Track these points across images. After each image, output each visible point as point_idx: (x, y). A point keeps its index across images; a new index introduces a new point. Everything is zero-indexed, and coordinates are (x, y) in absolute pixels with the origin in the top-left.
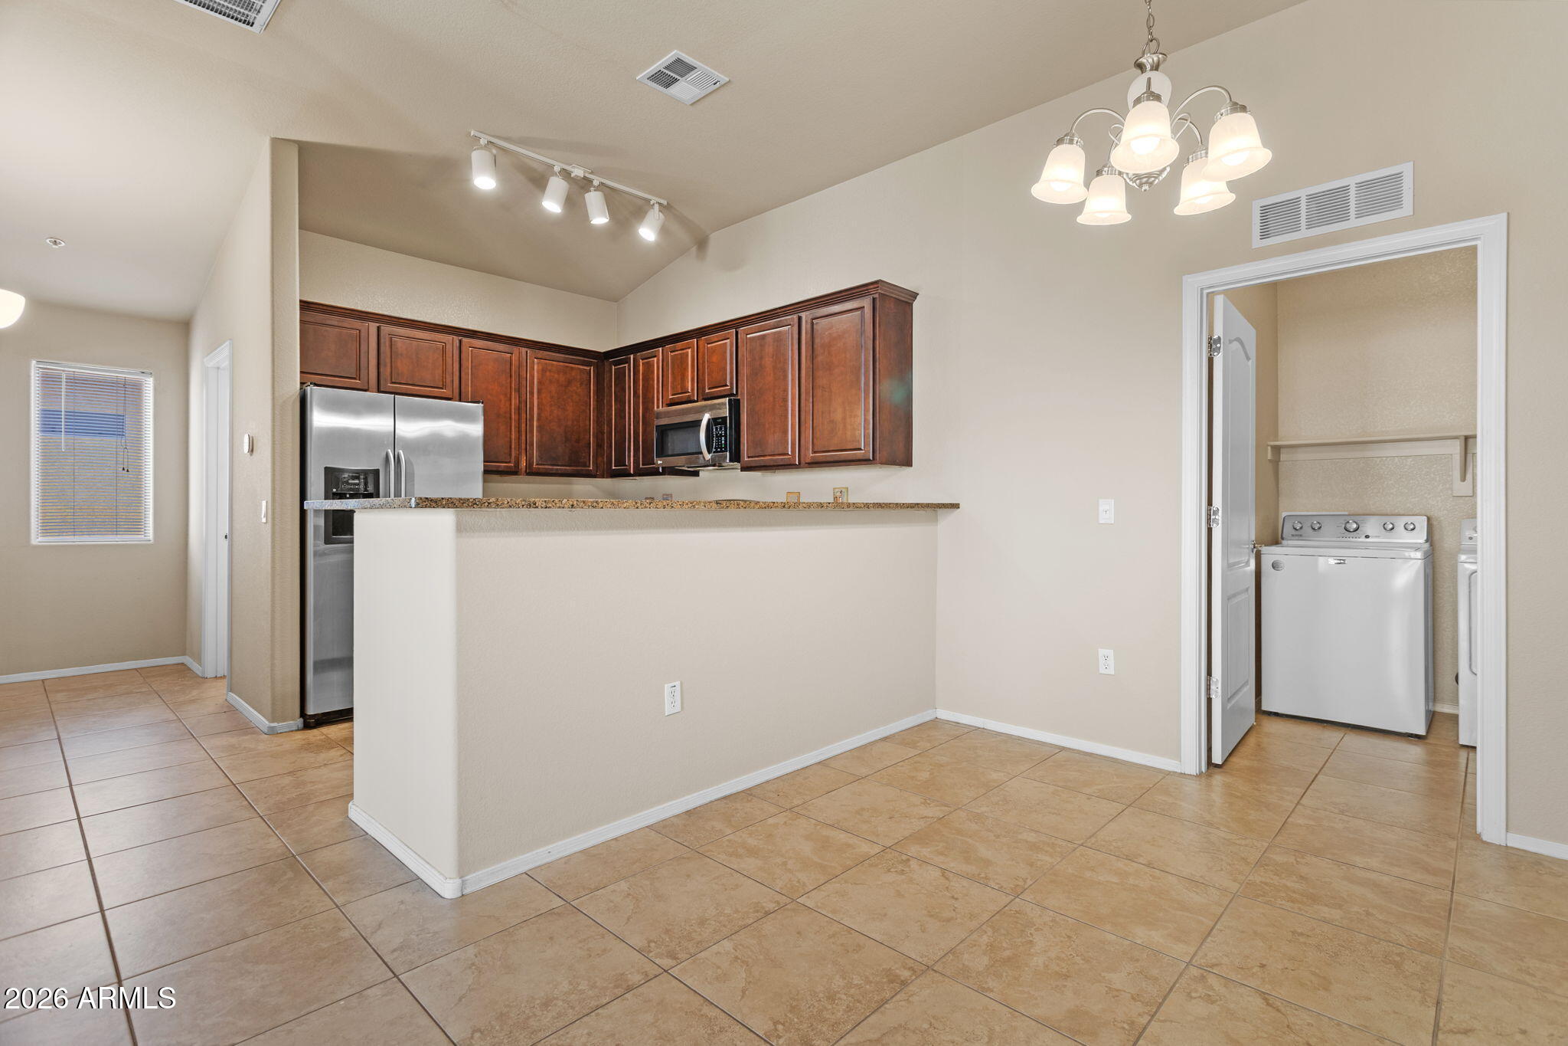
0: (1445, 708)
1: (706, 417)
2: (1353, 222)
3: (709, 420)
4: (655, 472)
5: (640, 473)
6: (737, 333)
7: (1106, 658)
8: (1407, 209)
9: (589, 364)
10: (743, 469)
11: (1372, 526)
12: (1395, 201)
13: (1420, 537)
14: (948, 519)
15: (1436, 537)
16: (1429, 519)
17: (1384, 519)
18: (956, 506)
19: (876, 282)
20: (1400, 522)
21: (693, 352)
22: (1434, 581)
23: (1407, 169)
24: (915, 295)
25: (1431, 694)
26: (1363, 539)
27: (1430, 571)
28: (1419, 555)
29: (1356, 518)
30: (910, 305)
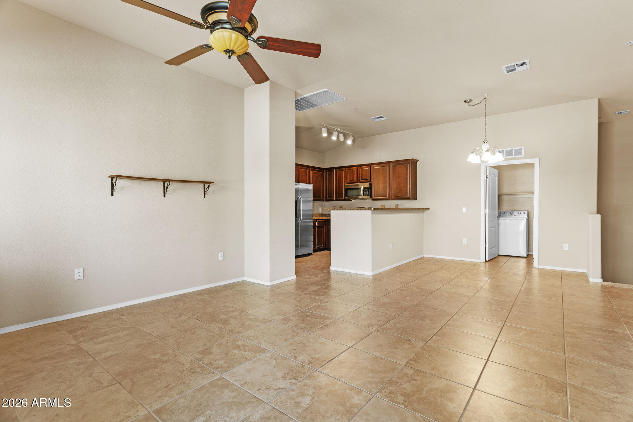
0: (530, 253)
1: (362, 187)
2: (513, 156)
3: (363, 188)
4: (343, 200)
5: (337, 200)
6: (370, 167)
7: (464, 240)
8: (523, 155)
9: (320, 171)
10: (372, 200)
11: (516, 213)
12: (521, 154)
13: (526, 216)
14: (426, 212)
15: (529, 215)
16: (528, 212)
17: (519, 212)
18: (429, 209)
19: (412, 159)
20: (522, 212)
21: (356, 170)
22: (529, 225)
23: (523, 148)
24: (418, 161)
25: (528, 250)
26: (514, 216)
27: (528, 223)
28: (526, 219)
29: (513, 211)
30: (416, 163)
